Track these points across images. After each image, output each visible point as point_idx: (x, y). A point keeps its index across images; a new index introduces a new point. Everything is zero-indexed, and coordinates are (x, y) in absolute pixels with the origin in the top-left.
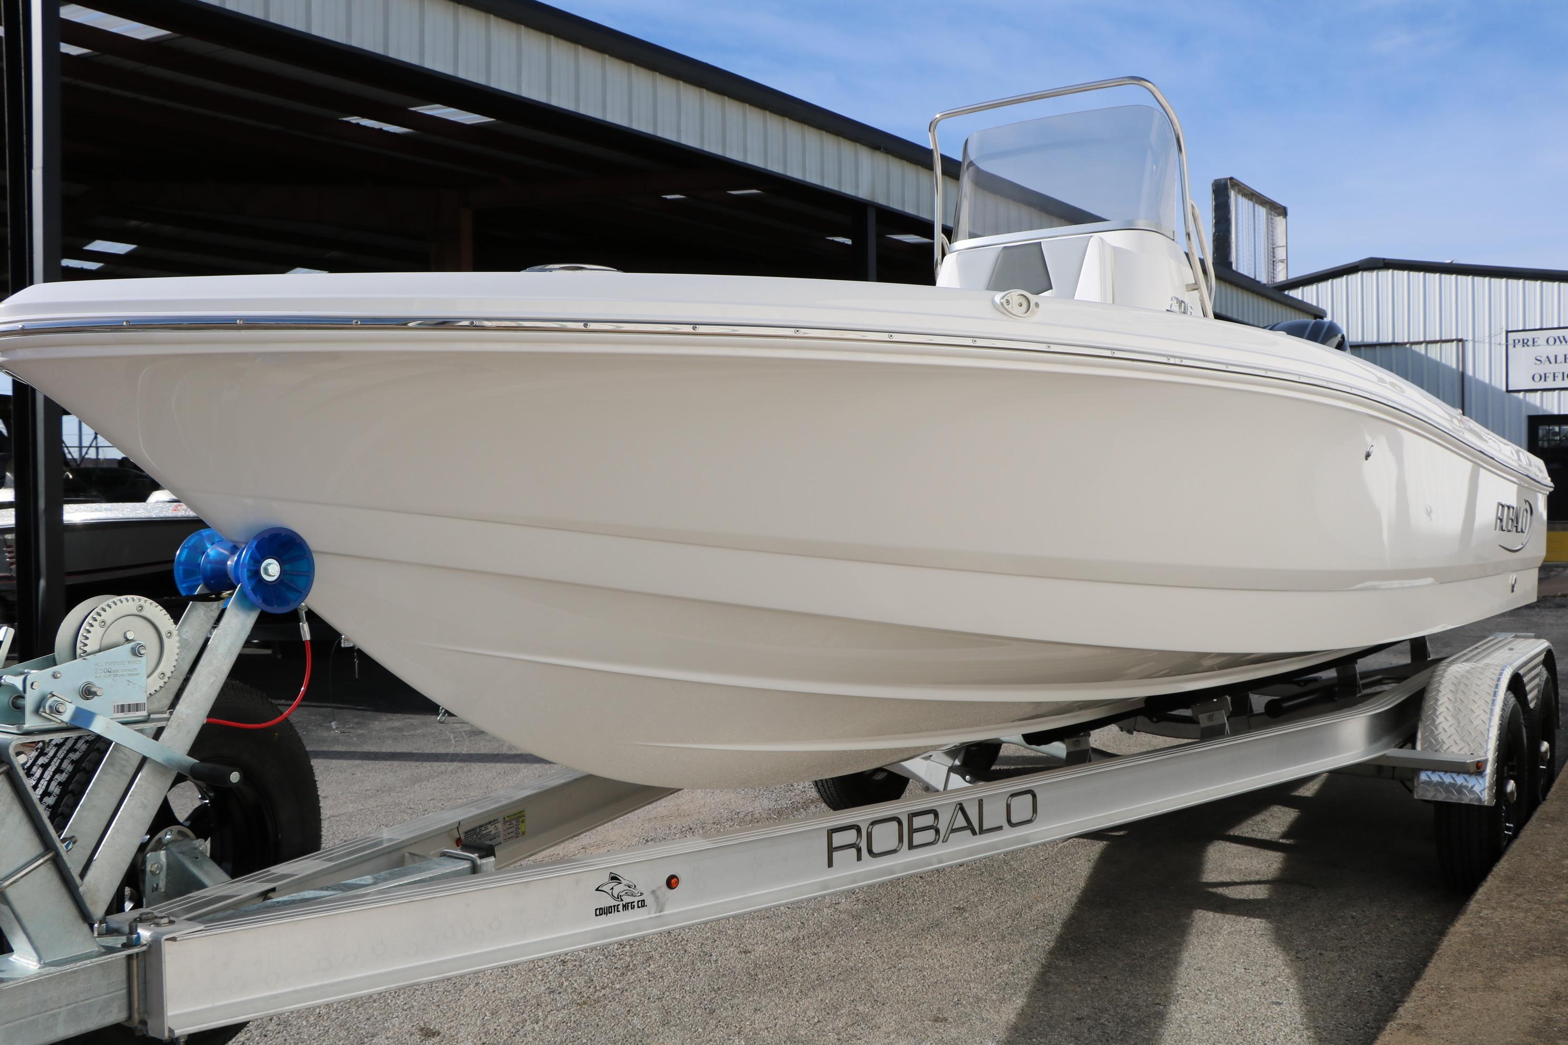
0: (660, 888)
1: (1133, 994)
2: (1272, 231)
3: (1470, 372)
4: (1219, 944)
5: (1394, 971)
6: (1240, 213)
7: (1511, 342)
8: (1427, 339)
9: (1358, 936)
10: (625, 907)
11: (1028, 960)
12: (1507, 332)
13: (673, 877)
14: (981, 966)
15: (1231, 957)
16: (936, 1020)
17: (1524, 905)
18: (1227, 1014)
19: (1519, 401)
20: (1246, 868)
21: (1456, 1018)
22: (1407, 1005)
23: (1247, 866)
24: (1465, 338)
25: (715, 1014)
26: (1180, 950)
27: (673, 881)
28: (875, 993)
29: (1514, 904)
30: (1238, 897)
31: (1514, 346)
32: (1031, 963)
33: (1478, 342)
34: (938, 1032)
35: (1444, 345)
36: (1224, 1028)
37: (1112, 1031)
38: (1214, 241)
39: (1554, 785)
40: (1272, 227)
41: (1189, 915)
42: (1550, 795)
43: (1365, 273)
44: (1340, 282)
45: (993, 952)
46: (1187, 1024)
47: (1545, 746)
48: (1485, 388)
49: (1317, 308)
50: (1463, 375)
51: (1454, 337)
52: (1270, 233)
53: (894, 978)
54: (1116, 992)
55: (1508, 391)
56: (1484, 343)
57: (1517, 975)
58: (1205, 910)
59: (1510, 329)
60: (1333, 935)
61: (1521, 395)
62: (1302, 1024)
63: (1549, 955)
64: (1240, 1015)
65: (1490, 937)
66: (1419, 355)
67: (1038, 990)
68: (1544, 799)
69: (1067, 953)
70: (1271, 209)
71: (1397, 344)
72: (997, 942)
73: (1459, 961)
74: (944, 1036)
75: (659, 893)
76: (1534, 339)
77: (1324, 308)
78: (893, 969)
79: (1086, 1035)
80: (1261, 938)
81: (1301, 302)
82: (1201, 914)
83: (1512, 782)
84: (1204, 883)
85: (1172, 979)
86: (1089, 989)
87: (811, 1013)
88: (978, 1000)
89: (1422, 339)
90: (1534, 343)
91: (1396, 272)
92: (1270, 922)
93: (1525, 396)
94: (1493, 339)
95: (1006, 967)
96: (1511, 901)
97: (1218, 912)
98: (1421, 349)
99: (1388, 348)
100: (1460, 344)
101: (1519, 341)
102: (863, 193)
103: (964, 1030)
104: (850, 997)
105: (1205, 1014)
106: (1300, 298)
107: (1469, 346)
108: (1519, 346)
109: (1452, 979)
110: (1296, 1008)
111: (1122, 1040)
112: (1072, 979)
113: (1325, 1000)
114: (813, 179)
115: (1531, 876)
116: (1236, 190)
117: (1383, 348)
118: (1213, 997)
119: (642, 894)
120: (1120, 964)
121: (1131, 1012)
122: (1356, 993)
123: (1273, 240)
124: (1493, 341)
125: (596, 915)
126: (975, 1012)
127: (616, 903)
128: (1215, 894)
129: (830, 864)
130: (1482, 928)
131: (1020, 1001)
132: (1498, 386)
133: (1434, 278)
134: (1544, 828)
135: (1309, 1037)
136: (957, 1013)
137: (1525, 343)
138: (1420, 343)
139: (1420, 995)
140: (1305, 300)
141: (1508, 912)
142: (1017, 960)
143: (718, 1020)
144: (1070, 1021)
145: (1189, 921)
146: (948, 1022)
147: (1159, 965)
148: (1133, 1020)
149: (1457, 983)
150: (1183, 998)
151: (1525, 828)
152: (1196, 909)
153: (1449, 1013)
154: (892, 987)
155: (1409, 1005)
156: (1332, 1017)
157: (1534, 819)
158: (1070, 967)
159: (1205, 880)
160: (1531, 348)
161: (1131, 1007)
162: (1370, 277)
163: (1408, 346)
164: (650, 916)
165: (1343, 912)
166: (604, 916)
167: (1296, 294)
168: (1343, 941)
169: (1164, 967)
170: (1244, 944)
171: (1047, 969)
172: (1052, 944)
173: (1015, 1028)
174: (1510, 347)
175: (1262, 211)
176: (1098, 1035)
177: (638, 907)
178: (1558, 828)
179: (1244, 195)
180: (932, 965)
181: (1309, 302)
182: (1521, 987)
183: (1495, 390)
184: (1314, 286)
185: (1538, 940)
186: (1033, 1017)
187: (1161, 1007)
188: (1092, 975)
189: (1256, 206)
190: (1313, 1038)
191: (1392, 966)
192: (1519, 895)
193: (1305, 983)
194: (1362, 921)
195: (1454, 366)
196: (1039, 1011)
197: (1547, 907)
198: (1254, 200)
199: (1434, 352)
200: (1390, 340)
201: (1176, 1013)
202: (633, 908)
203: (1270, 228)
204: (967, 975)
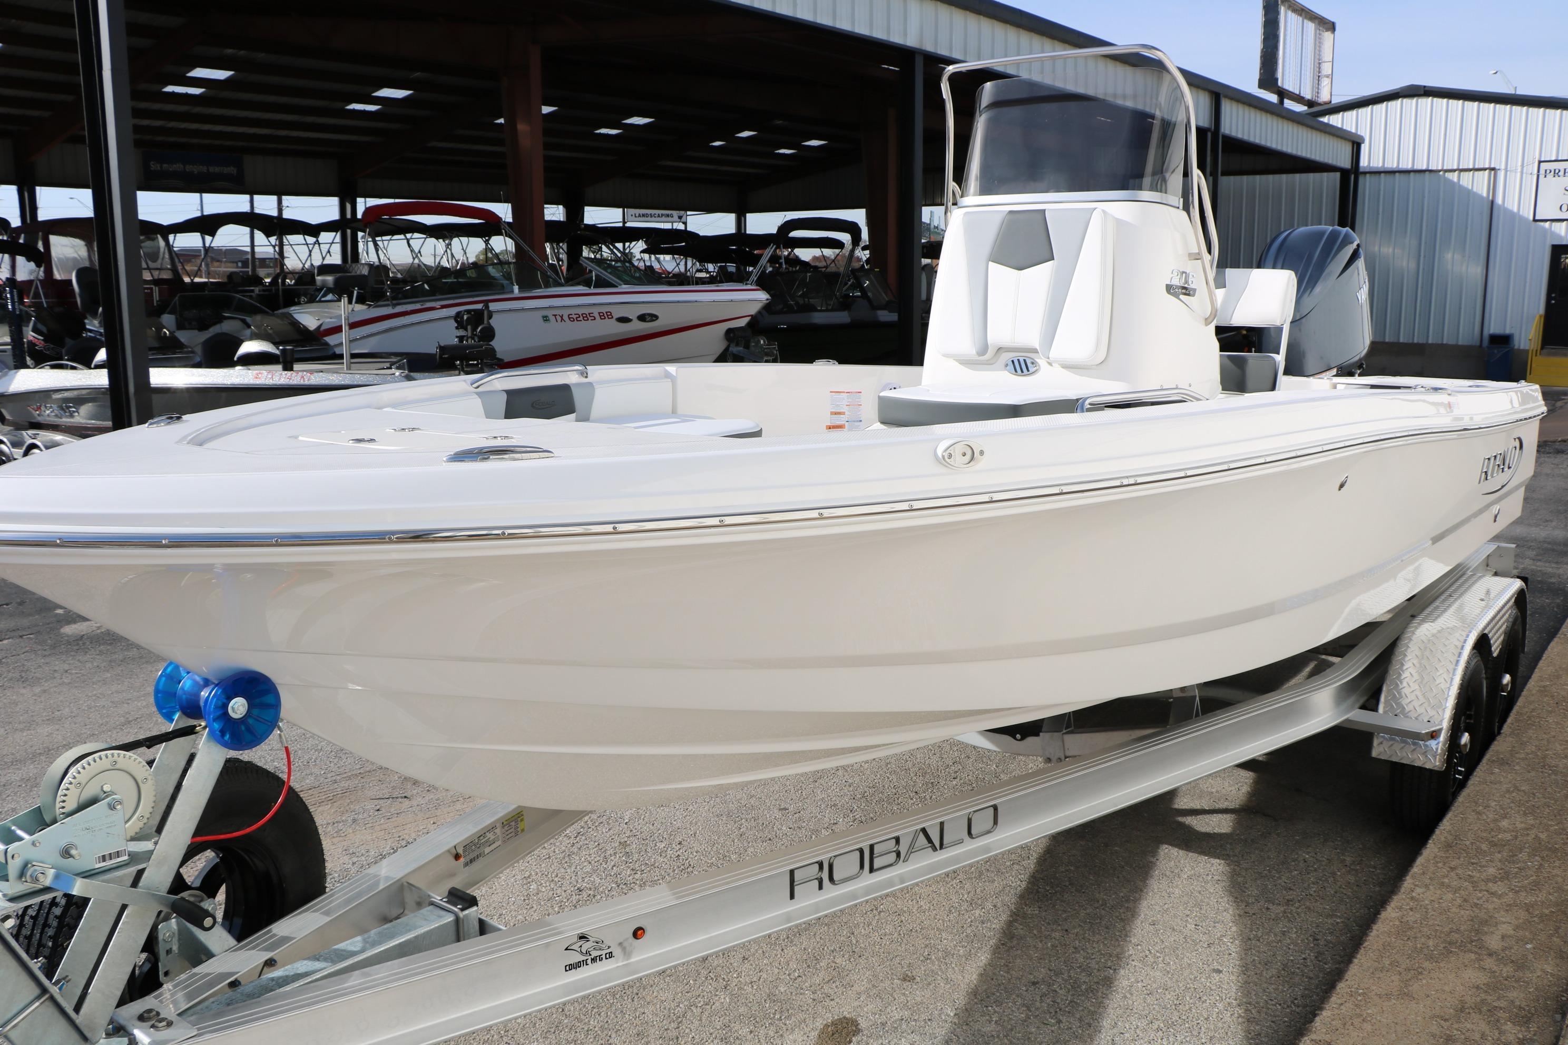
0: (626, 939)
1: (1088, 953)
2: (1320, 47)
3: (1499, 200)
4: (1177, 891)
5: (1331, 933)
6: (1289, 28)
7: (1542, 172)
8: (1461, 167)
9: (1305, 885)
10: (594, 960)
11: (999, 905)
12: (1540, 162)
13: (640, 929)
14: (955, 912)
15: (1186, 909)
16: (905, 979)
17: (1455, 883)
18: (1169, 983)
19: (1545, 231)
20: (1217, 792)
21: (1365, 1034)
22: (1324, 1013)
23: (1219, 789)
24: (1497, 168)
25: (707, 962)
26: (1140, 899)
27: (639, 932)
28: (855, 942)
29: (1446, 880)
30: (1203, 830)
31: (1545, 176)
32: (1001, 910)
33: (1510, 171)
34: (904, 994)
35: (1476, 173)
36: (1164, 1001)
37: (1062, 1000)
38: (1261, 57)
39: (1511, 714)
40: (1320, 43)
41: (1154, 853)
42: (1506, 728)
43: (1405, 100)
44: (1380, 108)
45: (969, 893)
46: (1132, 994)
47: (1507, 679)
48: (1513, 217)
49: (1356, 135)
50: (1492, 202)
51: (1487, 166)
52: (1318, 48)
53: (874, 923)
54: (1074, 950)
55: (1535, 220)
56: (1516, 172)
57: (1431, 978)
58: (1171, 845)
59: (1542, 159)
60: (1283, 884)
61: (1547, 224)
62: (1236, 1000)
63: (1465, 952)
64: (1181, 985)
65: (1415, 925)
66: (1451, 182)
67: (1003, 944)
68: (1499, 733)
69: (1036, 897)
70: (1319, 24)
71: (1431, 171)
72: (974, 880)
73: (1382, 957)
74: (909, 999)
75: (625, 944)
76: (1565, 170)
77: (1362, 134)
78: (875, 912)
79: (1038, 1004)
80: (1217, 886)
81: (1341, 129)
82: (1166, 851)
83: (1467, 734)
84: (1176, 809)
85: (1126, 936)
86: (1049, 945)
87: (793, 965)
88: (947, 953)
89: (1455, 167)
90: (1565, 173)
91: (1435, 99)
92: (1229, 865)
93: (1551, 226)
94: (1525, 168)
95: (977, 912)
96: (1444, 877)
97: (1183, 849)
98: (1454, 177)
99: (1422, 174)
100: (1493, 172)
101: (1550, 172)
102: (911, 40)
103: (928, 993)
104: (831, 946)
105: (1150, 982)
106: (1340, 126)
107: (1501, 175)
108: (1550, 176)
109: (1371, 981)
110: (1234, 978)
111: (1069, 1012)
112: (1035, 932)
113: (1262, 969)
114: (862, 29)
115: (1468, 843)
116: (1287, 5)
117: (1417, 175)
118: (1160, 959)
119: (609, 947)
120: (1082, 914)
121: (1083, 977)
122: (1292, 960)
123: (1320, 55)
124: (1525, 171)
125: (566, 971)
126: (941, 969)
127: (585, 958)
128: (1182, 825)
129: (792, 896)
130: (1411, 913)
131: (984, 958)
132: (1526, 215)
133: (1473, 106)
134: (1492, 773)
135: (1240, 1016)
136: (925, 971)
137: (1556, 173)
138: (1454, 171)
139: (1339, 1001)
140: (1344, 128)
141: (1439, 892)
142: (989, 905)
143: (708, 971)
144: (1026, 986)
145: (1154, 860)
146: (916, 981)
147: (1117, 917)
148: (1084, 987)
149: (1374, 988)
150: (1133, 960)
151: (1475, 774)
152: (1163, 843)
153: (1360, 1027)
154: (871, 935)
155: (1326, 1014)
156: (1264, 990)
157: (1484, 761)
158: (1036, 915)
159: (1176, 806)
160: (1562, 178)
161: (1084, 970)
162: (1409, 104)
163: (1441, 173)
164: (618, 965)
165: (1297, 854)
166: (573, 970)
167: (1335, 120)
168: (1291, 892)
169: (1122, 920)
170: (1200, 893)
171: (1017, 916)
172: (1024, 885)
173: (975, 993)
174: (1542, 177)
175: (1310, 26)
176: (1049, 1005)
177: (606, 958)
178: (1504, 775)
179: (1294, 11)
180: (911, 907)
181: (1349, 129)
182: (1432, 994)
183: (1522, 219)
184: (1354, 112)
185: (1458, 931)
186: (992, 979)
187: (1111, 971)
188: (1055, 927)
189: (1305, 21)
190: (1243, 1017)
191: (1330, 927)
192: (1453, 869)
193: (1248, 942)
194: (1312, 866)
195: (1485, 194)
196: (999, 972)
197: (1475, 884)
198: (1303, 14)
199: (1466, 180)
200: (1424, 168)
201: (1125, 979)
202: (601, 960)
203: (1317, 43)
204: (941, 921)
